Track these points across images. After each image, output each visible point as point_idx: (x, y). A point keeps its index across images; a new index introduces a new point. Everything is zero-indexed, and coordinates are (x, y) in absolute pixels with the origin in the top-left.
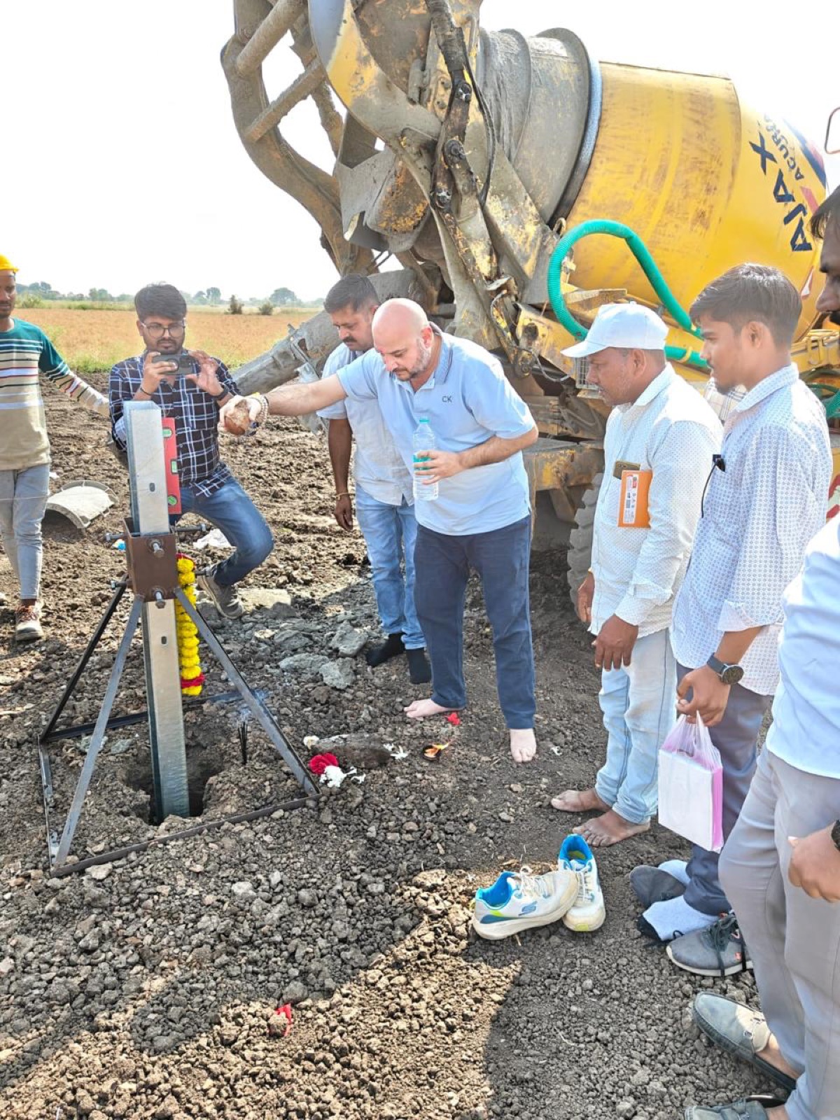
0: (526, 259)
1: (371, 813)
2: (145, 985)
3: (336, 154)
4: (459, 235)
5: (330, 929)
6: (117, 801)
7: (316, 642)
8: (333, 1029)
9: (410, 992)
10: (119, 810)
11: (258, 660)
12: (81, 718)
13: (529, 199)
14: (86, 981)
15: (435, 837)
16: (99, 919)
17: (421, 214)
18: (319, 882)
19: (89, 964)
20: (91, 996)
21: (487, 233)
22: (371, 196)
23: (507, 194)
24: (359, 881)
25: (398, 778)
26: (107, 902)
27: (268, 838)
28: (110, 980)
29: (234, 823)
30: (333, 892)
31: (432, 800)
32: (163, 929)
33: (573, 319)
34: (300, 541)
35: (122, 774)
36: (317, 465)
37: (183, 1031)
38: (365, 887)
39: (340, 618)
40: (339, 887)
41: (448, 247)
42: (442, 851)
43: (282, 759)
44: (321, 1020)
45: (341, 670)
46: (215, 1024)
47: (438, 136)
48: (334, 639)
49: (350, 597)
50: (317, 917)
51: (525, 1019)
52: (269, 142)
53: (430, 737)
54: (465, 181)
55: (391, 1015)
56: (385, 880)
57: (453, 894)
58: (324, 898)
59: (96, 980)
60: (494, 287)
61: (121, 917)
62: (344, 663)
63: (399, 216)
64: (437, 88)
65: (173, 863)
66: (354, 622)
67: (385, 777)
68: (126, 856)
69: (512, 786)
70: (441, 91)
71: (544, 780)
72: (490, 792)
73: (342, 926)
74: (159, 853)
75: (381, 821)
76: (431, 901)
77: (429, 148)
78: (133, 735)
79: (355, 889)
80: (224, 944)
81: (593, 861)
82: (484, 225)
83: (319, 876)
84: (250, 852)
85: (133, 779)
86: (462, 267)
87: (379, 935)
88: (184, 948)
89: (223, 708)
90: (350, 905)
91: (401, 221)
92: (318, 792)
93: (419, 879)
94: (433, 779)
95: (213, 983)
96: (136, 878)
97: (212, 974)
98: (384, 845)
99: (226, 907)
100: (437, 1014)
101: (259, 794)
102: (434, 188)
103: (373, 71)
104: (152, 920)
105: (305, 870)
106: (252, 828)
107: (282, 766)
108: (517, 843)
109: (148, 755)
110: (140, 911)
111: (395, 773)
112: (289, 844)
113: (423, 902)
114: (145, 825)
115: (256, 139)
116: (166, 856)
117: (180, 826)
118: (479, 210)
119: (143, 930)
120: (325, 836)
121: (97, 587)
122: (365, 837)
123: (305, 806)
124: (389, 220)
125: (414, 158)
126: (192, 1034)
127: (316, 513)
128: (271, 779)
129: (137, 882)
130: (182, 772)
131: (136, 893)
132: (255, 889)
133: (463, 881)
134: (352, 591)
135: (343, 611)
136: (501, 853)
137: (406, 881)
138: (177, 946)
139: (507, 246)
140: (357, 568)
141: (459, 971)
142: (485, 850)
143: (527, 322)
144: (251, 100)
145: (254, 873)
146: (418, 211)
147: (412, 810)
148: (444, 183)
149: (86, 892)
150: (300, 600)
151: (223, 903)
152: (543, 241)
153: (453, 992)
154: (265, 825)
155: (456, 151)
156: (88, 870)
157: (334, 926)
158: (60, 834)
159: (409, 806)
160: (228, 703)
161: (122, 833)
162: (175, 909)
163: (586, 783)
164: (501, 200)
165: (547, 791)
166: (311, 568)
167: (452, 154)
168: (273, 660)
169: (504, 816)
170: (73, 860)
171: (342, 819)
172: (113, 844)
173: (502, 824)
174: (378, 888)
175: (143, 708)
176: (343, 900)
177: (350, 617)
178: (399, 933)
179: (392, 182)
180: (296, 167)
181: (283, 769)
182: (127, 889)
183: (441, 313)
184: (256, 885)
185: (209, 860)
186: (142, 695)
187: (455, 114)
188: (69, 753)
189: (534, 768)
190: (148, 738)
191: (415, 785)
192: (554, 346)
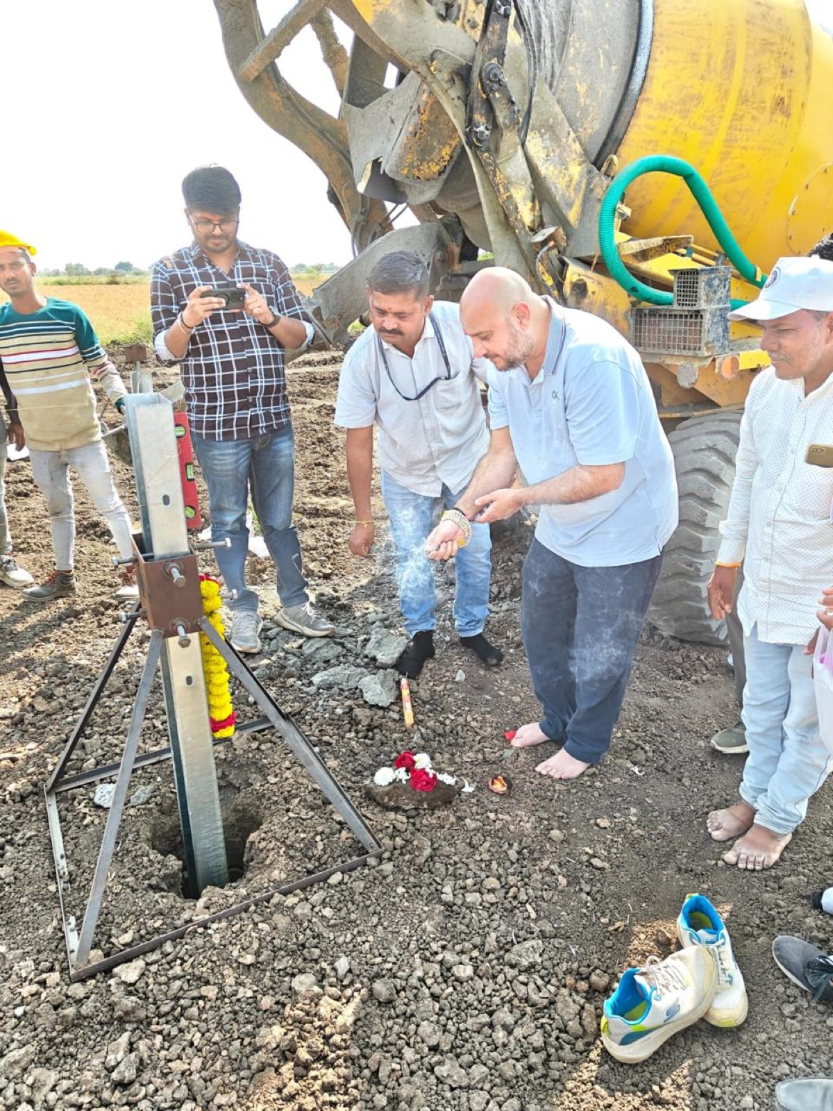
0: (570, 205)
1: (443, 869)
3: (341, 96)
4: (499, 178)
5: (416, 1033)
6: (144, 872)
7: (349, 650)
11: (290, 676)
12: (92, 761)
13: (572, 135)
15: (523, 897)
16: (133, 1040)
17: (447, 158)
18: (395, 968)
19: (126, 1103)
21: (529, 177)
22: (389, 140)
23: (550, 129)
24: (441, 963)
25: (468, 821)
26: (142, 1014)
27: (327, 912)
29: (285, 894)
30: (414, 981)
31: (511, 845)
32: (214, 1047)
33: (628, 273)
34: (312, 527)
35: (146, 833)
36: (320, 441)
38: (449, 970)
39: (371, 617)
40: (419, 973)
41: (486, 193)
42: (533, 915)
43: (330, 803)
45: (382, 684)
47: (473, 59)
48: (370, 645)
49: (377, 590)
50: (398, 1016)
52: (267, 81)
53: (494, 763)
54: (505, 112)
56: (471, 959)
57: (557, 975)
58: (404, 989)
60: (539, 238)
61: (160, 1032)
62: (385, 676)
63: (422, 161)
65: (218, 954)
66: (387, 622)
67: (452, 819)
68: (161, 946)
69: (598, 821)
70: (472, 6)
71: (633, 810)
72: (574, 831)
73: (430, 1028)
74: (200, 941)
75: (457, 879)
76: (532, 986)
77: (463, 74)
78: (155, 779)
79: (438, 974)
80: (291, 1064)
81: (724, 931)
82: (525, 166)
83: (394, 959)
84: (308, 932)
85: (159, 833)
86: (502, 216)
87: (478, 1038)
88: (242, 1074)
89: (255, 739)
90: (435, 997)
91: (424, 167)
92: (380, 846)
93: (512, 955)
94: (507, 818)
96: (176, 978)
98: (464, 910)
99: (287, 1011)
101: (310, 853)
102: (470, 122)
104: (198, 1035)
105: (377, 953)
106: (307, 900)
107: (332, 812)
108: (619, 898)
109: (175, 802)
110: (183, 1023)
111: (463, 814)
112: (353, 916)
113: (523, 988)
114: (180, 902)
115: (252, 77)
116: (208, 945)
117: (221, 901)
118: (520, 148)
119: (189, 1050)
120: (394, 904)
122: (440, 901)
123: (365, 865)
124: (411, 166)
125: (446, 86)
127: (326, 494)
128: (322, 833)
129: (178, 983)
130: (217, 828)
131: (177, 998)
132: (320, 982)
133: (565, 955)
134: (378, 584)
135: (372, 607)
136: (604, 915)
137: (498, 959)
138: (233, 1072)
139: (548, 191)
142: (584, 911)
143: (575, 279)
144: (245, 31)
145: (316, 961)
146: (443, 153)
147: (490, 861)
148: (481, 115)
149: (116, 1004)
150: (325, 598)
151: (284, 1005)
152: (588, 183)
154: (322, 894)
155: (495, 75)
156: (116, 970)
157: (420, 1029)
158: (79, 918)
159: (486, 856)
160: (259, 731)
161: (153, 916)
162: (226, 1018)
163: (679, 810)
164: (542, 137)
165: (638, 824)
166: (329, 558)
167: (491, 81)
168: (305, 676)
169: (596, 862)
170: (97, 956)
171: (412, 879)
172: (143, 932)
173: (597, 873)
174: (465, 971)
175: (164, 744)
176: (427, 991)
177: (381, 616)
178: (500, 1035)
179: (415, 119)
180: (297, 109)
181: (335, 816)
182: (165, 994)
183: (464, 272)
184: (320, 977)
185: (260, 946)
186: (162, 727)
187: (493, 32)
188: (82, 808)
189: (618, 795)
190: (173, 781)
191: (489, 828)
192: (605, 304)
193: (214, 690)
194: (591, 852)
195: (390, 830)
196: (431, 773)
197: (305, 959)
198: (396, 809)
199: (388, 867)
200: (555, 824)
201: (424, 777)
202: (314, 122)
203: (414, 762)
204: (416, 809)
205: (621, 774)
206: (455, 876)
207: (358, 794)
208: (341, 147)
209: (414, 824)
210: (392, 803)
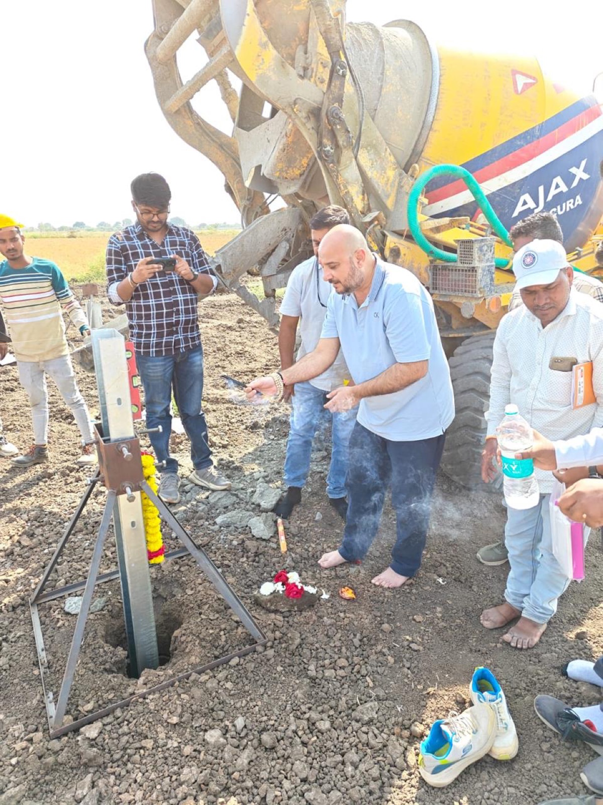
0: (388, 196)
1: (308, 653)
3: (234, 122)
4: (340, 180)
5: (291, 770)
6: (101, 660)
7: (241, 499)
10: (102, 667)
11: (201, 518)
12: (63, 581)
13: (389, 151)
15: (364, 672)
16: (95, 779)
17: (305, 165)
18: (277, 724)
21: (360, 178)
22: (266, 153)
23: (373, 147)
24: (308, 719)
25: (325, 618)
26: (100, 760)
27: (229, 685)
29: (199, 673)
30: (289, 733)
31: (355, 635)
32: (151, 783)
33: (427, 241)
34: (214, 411)
35: (101, 632)
36: (219, 349)
38: (313, 724)
39: (256, 475)
40: (293, 727)
41: (332, 189)
42: (371, 684)
43: (230, 608)
45: (265, 522)
47: (322, 103)
48: (256, 495)
49: (260, 456)
50: (279, 758)
52: (184, 113)
53: (343, 577)
54: (344, 138)
56: (329, 716)
57: (388, 726)
58: (282, 739)
60: (367, 219)
61: (113, 773)
62: (267, 517)
63: (289, 167)
64: (317, 67)
65: (153, 717)
66: (267, 479)
67: (315, 618)
68: (113, 712)
69: (415, 617)
70: (321, 69)
71: (439, 609)
72: (398, 624)
73: (301, 766)
74: (140, 708)
76: (371, 734)
77: (315, 113)
78: (107, 592)
79: (306, 728)
80: (205, 794)
81: (501, 693)
82: (358, 172)
83: (275, 718)
84: (216, 699)
85: (110, 631)
87: (334, 772)
88: (171, 800)
89: (177, 563)
90: (304, 744)
91: (290, 171)
92: (265, 638)
93: (357, 713)
94: (352, 616)
96: (124, 734)
98: (324, 682)
99: (202, 756)
101: (216, 644)
102: (320, 144)
103: (271, 53)
104: (140, 775)
105: (264, 714)
106: (215, 677)
107: (231, 614)
108: (430, 671)
109: (121, 609)
110: (130, 766)
111: (322, 614)
112: (247, 688)
113: (365, 736)
114: (126, 680)
115: (174, 110)
116: (146, 710)
117: (155, 679)
118: (353, 160)
119: (134, 786)
120: (275, 678)
122: (307, 676)
123: (255, 651)
124: (281, 171)
125: (304, 121)
127: (223, 387)
128: (225, 629)
129: (126, 738)
130: (151, 628)
131: (125, 749)
132: (224, 735)
133: (394, 712)
134: (261, 451)
135: (256, 468)
136: (419, 683)
137: (347, 716)
138: (165, 798)
139: (373, 188)
140: (261, 431)
142: (406, 680)
143: (392, 245)
144: (169, 81)
145: (222, 720)
146: (303, 162)
147: (341, 647)
148: (328, 140)
149: (82, 754)
150: (224, 462)
151: (199, 752)
152: (400, 182)
154: (225, 672)
155: (337, 114)
156: (82, 729)
157: (294, 767)
158: (56, 694)
159: (338, 644)
160: (180, 558)
161: (108, 691)
162: (159, 762)
163: (470, 608)
164: (368, 152)
165: (443, 619)
166: (226, 433)
167: (334, 118)
168: (210, 517)
169: (413, 646)
170: (68, 720)
171: (287, 661)
172: (100, 702)
173: (415, 653)
174: (325, 725)
175: (113, 568)
176: (299, 740)
177: (263, 474)
178: (350, 770)
179: (284, 140)
180: (205, 132)
181: (233, 618)
182: (117, 746)
184: (224, 731)
185: (183, 711)
186: (111, 556)
187: (335, 87)
188: (56, 615)
189: (428, 599)
190: (120, 594)
191: (340, 623)
192: (412, 262)
193: (150, 531)
194: (410, 639)
195: (272, 626)
196: (300, 586)
197: (214, 719)
198: (276, 612)
199: (270, 653)
200: (386, 620)
201: (295, 589)
202: (215, 139)
203: (287, 579)
204: (289, 611)
205: (430, 583)
206: (317, 658)
207: (249, 601)
208: (233, 156)
209: (288, 622)
210: (273, 607)
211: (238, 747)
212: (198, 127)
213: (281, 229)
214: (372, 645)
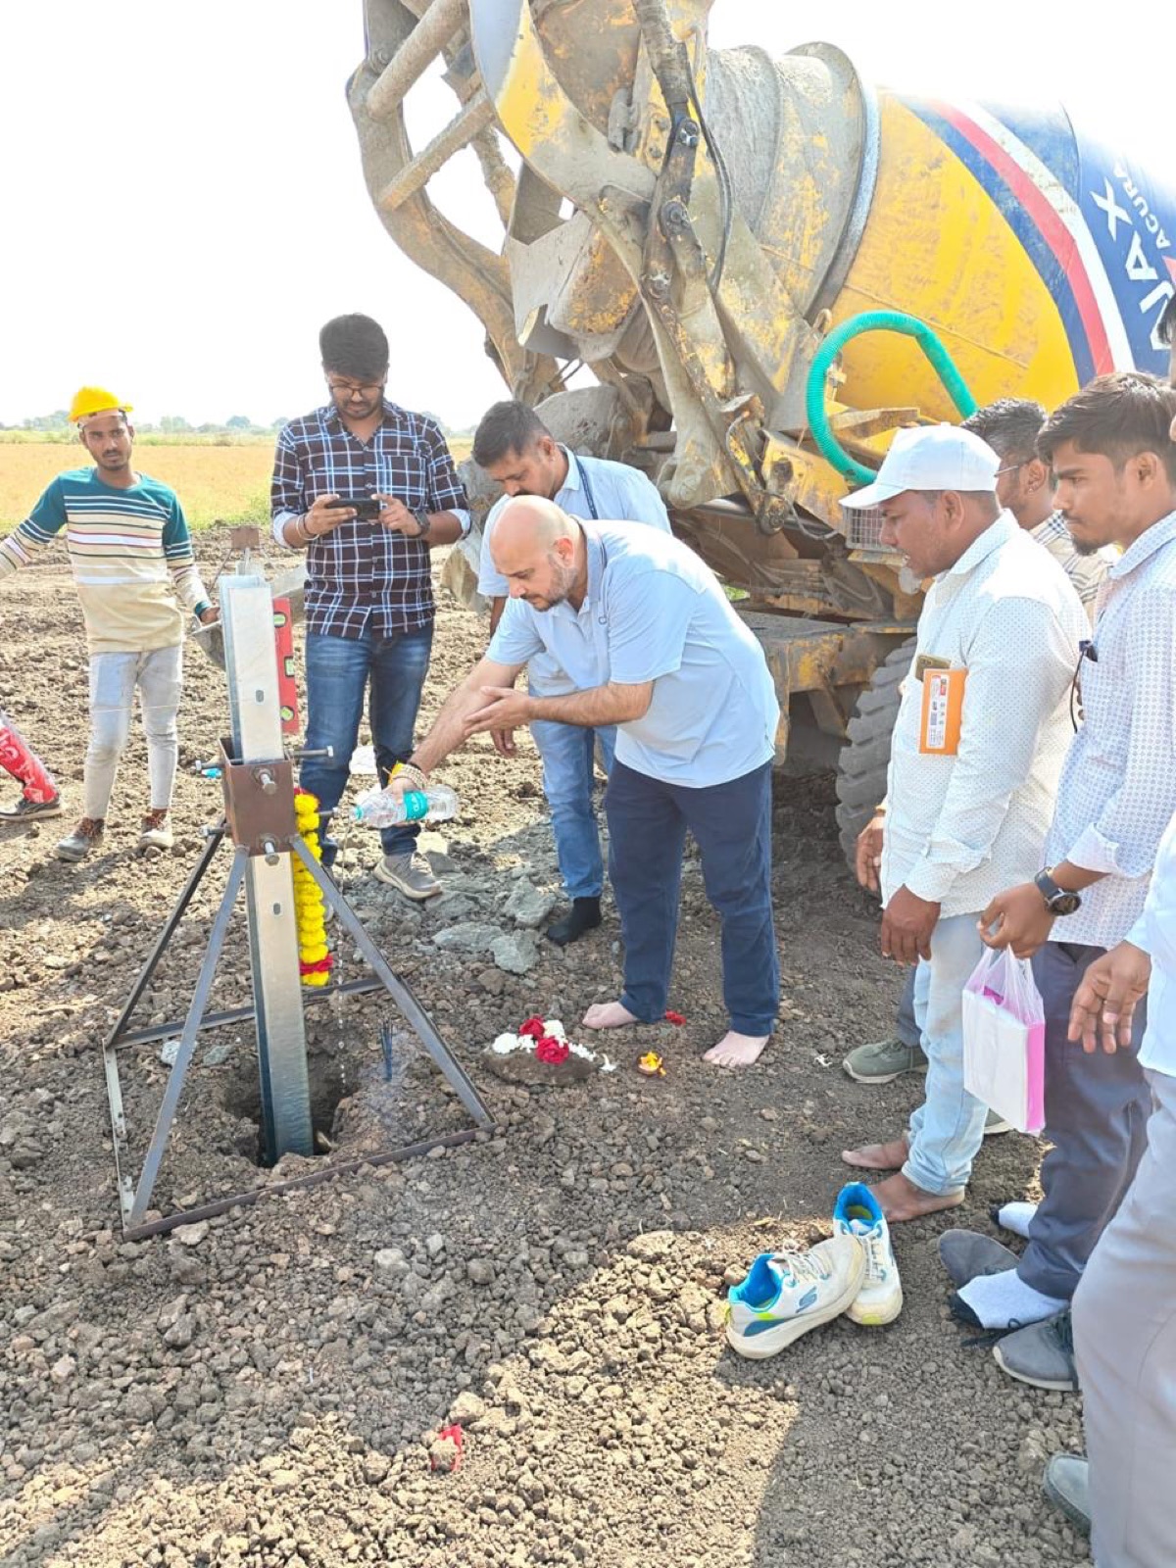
0: (775, 368)
1: (566, 1151)
2: (257, 1396)
3: (506, 226)
4: (681, 335)
5: (513, 1317)
6: (214, 1134)
7: (483, 907)
8: (521, 1462)
9: (628, 1409)
10: (216, 1145)
11: (407, 932)
12: (161, 1015)
13: (779, 284)
14: (174, 1388)
15: (657, 1186)
16: (191, 1302)
17: (626, 307)
18: (496, 1249)
19: (179, 1365)
20: (182, 1412)
21: (721, 332)
22: (556, 284)
23: (748, 276)
24: (551, 1248)
25: (604, 1100)
26: (202, 1277)
27: (423, 1186)
28: (208, 1388)
29: (376, 1164)
30: (517, 1264)
31: (652, 1131)
32: (281, 1315)
33: (841, 451)
34: (457, 764)
35: (219, 1095)
37: (311, 1463)
38: (560, 1256)
39: (515, 872)
40: (524, 1257)
41: (666, 352)
42: (667, 1205)
43: (440, 1073)
44: (505, 1449)
45: (519, 945)
46: (356, 1452)
47: (652, 195)
48: (509, 903)
49: (529, 842)
50: (494, 1299)
51: (793, 1449)
52: (413, 210)
53: (646, 1042)
54: (689, 259)
55: (604, 1444)
56: (588, 1247)
57: (685, 1267)
58: (504, 1272)
59: (189, 1388)
60: (730, 407)
61: (221, 1299)
62: (523, 937)
63: (595, 310)
64: (648, 129)
65: (292, 1222)
66: (535, 878)
67: (585, 1099)
68: (228, 1211)
69: (764, 1111)
70: (655, 132)
71: (809, 1103)
72: (732, 1120)
73: (530, 1313)
74: (273, 1208)
75: (581, 1161)
76: (654, 1276)
77: (639, 213)
78: (234, 1039)
79: (546, 1260)
80: (366, 1337)
82: (716, 321)
83: (496, 1241)
84: (399, 1206)
85: (235, 1101)
86: (686, 379)
87: (583, 1325)
88: (310, 1342)
89: (357, 1001)
90: (540, 1283)
91: (598, 317)
92: (493, 1121)
93: (635, 1244)
94: (652, 1100)
95: (351, 1394)
96: (242, 1243)
97: (350, 1381)
98: (586, 1195)
99: (367, 1284)
100: (668, 1442)
101: (410, 1124)
102: (646, 269)
103: (561, 106)
104: (265, 1302)
105: (477, 1233)
106: (401, 1172)
107: (441, 1083)
108: (773, 1194)
109: (255, 1067)
110: (248, 1289)
111: (598, 1094)
112: (453, 1194)
113: (644, 1280)
114: (252, 1168)
115: (395, 206)
116: (282, 1212)
117: (301, 1169)
118: (709, 300)
119: (252, 1316)
120: (503, 1183)
121: (179, 830)
122: (559, 1185)
123: (473, 1139)
124: (581, 317)
125: (619, 227)
126: (325, 1466)
128: (426, 1102)
129: (245, 1248)
130: (302, 1092)
131: (242, 1264)
132: (407, 1259)
133: (699, 1247)
134: (532, 834)
135: (519, 861)
136: (751, 1208)
137: (619, 1248)
138: (300, 1340)
139: (747, 349)
140: (537, 801)
141: (697, 1380)
142: (729, 1203)
143: (777, 457)
144: (387, 151)
145: (405, 1236)
146: (621, 302)
147: (624, 1147)
148: (660, 262)
149: (173, 1263)
150: (461, 847)
151: (364, 1278)
152: (799, 342)
153: (689, 1409)
154: (419, 1168)
155: (677, 216)
156: (175, 1231)
157: (518, 1313)
158: (136, 1179)
159: (620, 1141)
160: (363, 993)
161: (221, 1179)
162: (296, 1287)
163: (867, 1107)
164: (740, 285)
165: (814, 1119)
166: (472, 802)
167: (672, 222)
168: (424, 932)
169: (753, 1155)
170: (154, 1217)
171: (527, 1158)
172: (209, 1195)
173: (751, 1165)
174: (579, 1258)
175: (247, 1002)
176: (530, 1275)
177: (529, 871)
178: (610, 1323)
179: (586, 262)
180: (450, 243)
181: (443, 1087)
182: (230, 1258)
183: (653, 445)
184: (408, 1253)
185: (342, 1217)
186: (245, 983)
187: (676, 165)
188: (146, 1065)
189: (794, 1086)
190: (254, 1044)
191: (627, 1110)
192: (815, 489)
193: (306, 925)
194: (749, 1144)
195: (508, 1104)
196: (562, 1041)
197: (392, 1234)
198: (518, 1083)
199: (500, 1144)
200: (709, 1111)
201: (553, 1046)
202: (468, 258)
203: (543, 1030)
204: (542, 1085)
205: (802, 1062)
206: (580, 1160)
207: (474, 1064)
208: (502, 289)
209: (537, 1101)
210: (513, 1076)
211: (428, 1277)
212: (438, 236)
213: (576, 423)
214: (680, 1148)
